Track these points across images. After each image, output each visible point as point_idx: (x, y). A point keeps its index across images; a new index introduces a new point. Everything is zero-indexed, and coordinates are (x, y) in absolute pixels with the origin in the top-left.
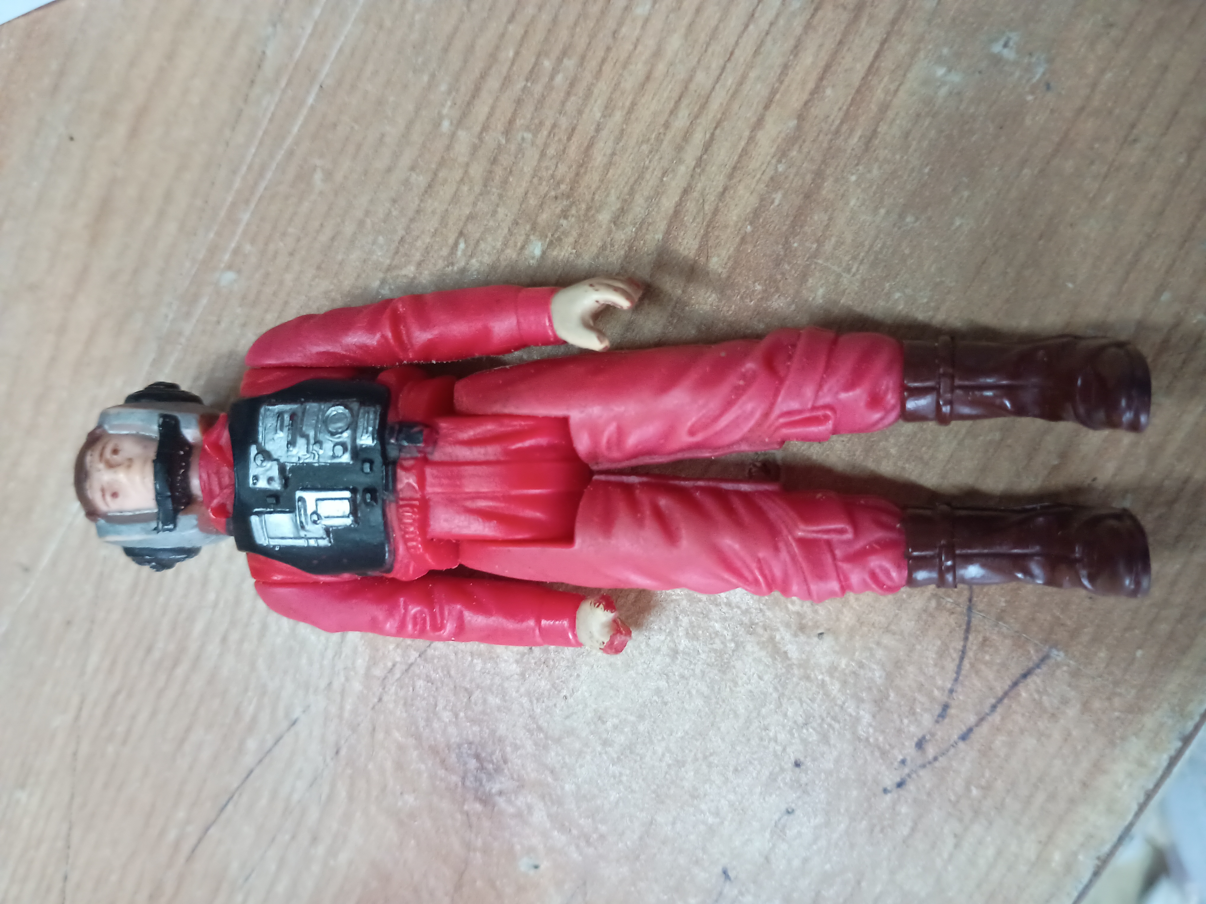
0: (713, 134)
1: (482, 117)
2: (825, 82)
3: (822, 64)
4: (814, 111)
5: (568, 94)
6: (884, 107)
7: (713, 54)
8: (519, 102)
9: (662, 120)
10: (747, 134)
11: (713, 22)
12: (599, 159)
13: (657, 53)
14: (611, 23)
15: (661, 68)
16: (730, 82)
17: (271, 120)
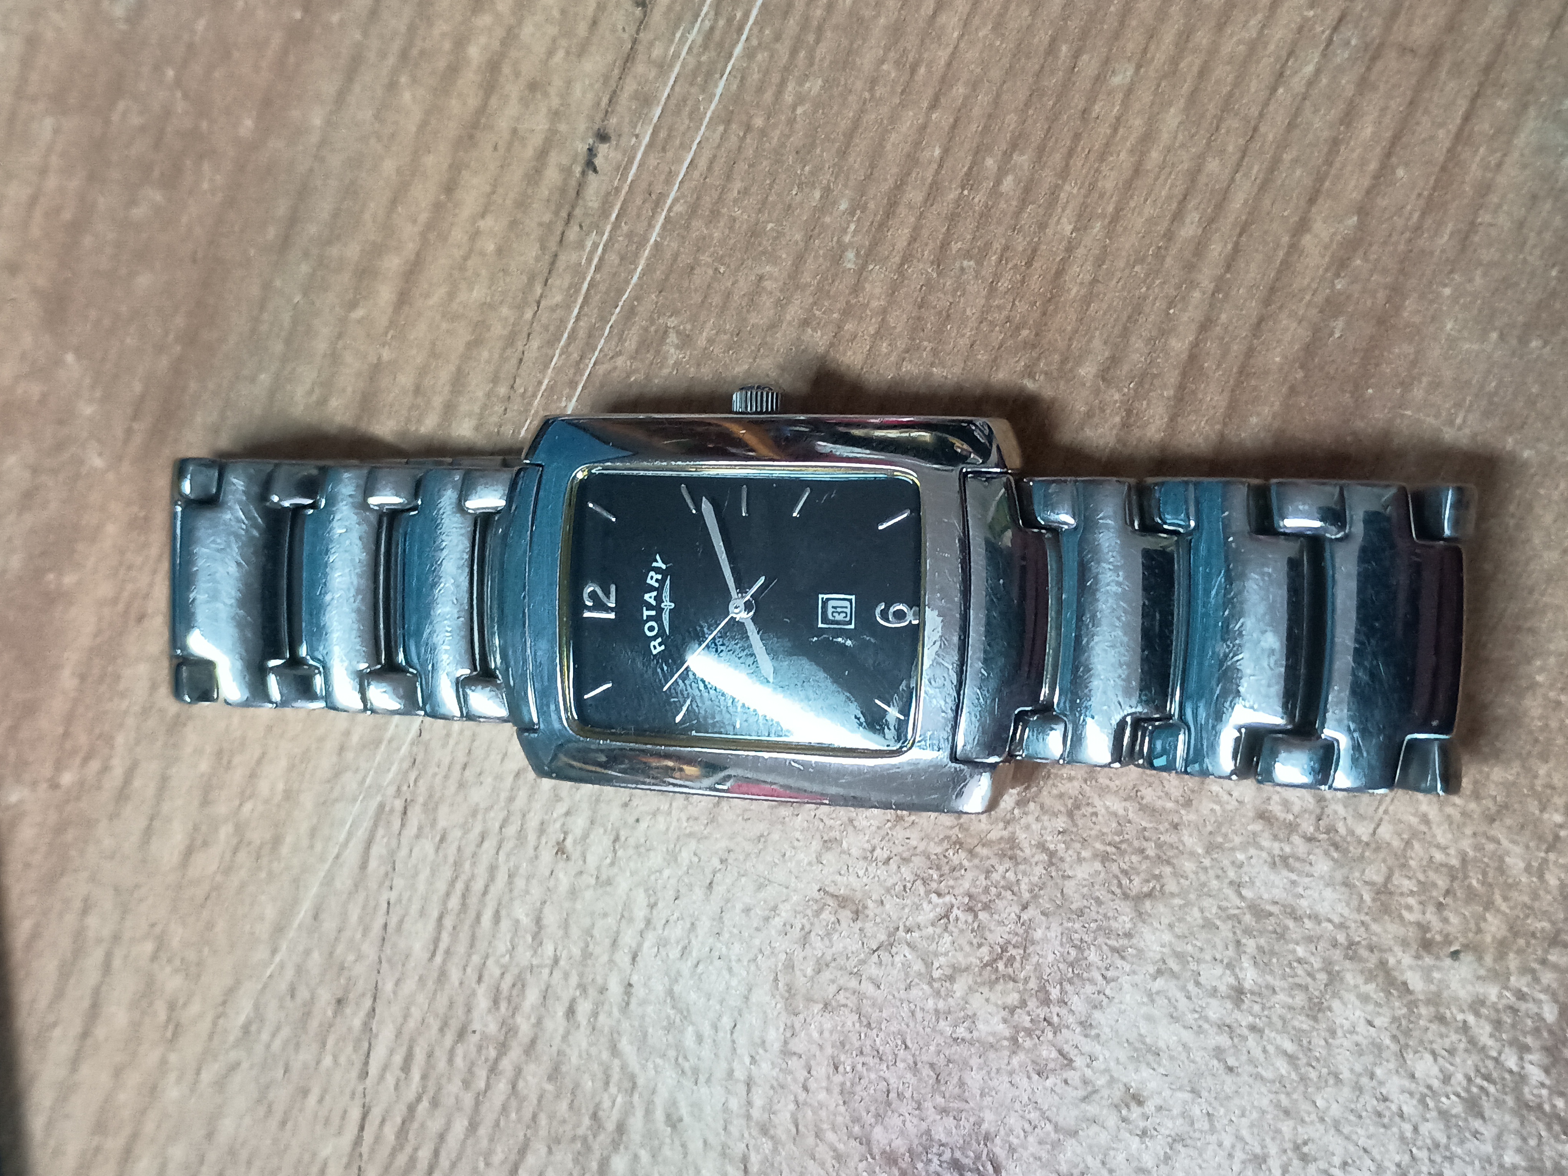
0: (1236, 244)
1: (901, 244)
2: (1394, 160)
3: (1388, 134)
4: (1382, 202)
5: (1024, 203)
6: (1484, 189)
7: (1228, 132)
8: (953, 219)
9: (1161, 228)
10: (1286, 239)
11: (1225, 90)
12: (1074, 291)
13: (1148, 138)
14: (1078, 101)
15: (1155, 155)
16: (1256, 168)
17: (598, 269)
